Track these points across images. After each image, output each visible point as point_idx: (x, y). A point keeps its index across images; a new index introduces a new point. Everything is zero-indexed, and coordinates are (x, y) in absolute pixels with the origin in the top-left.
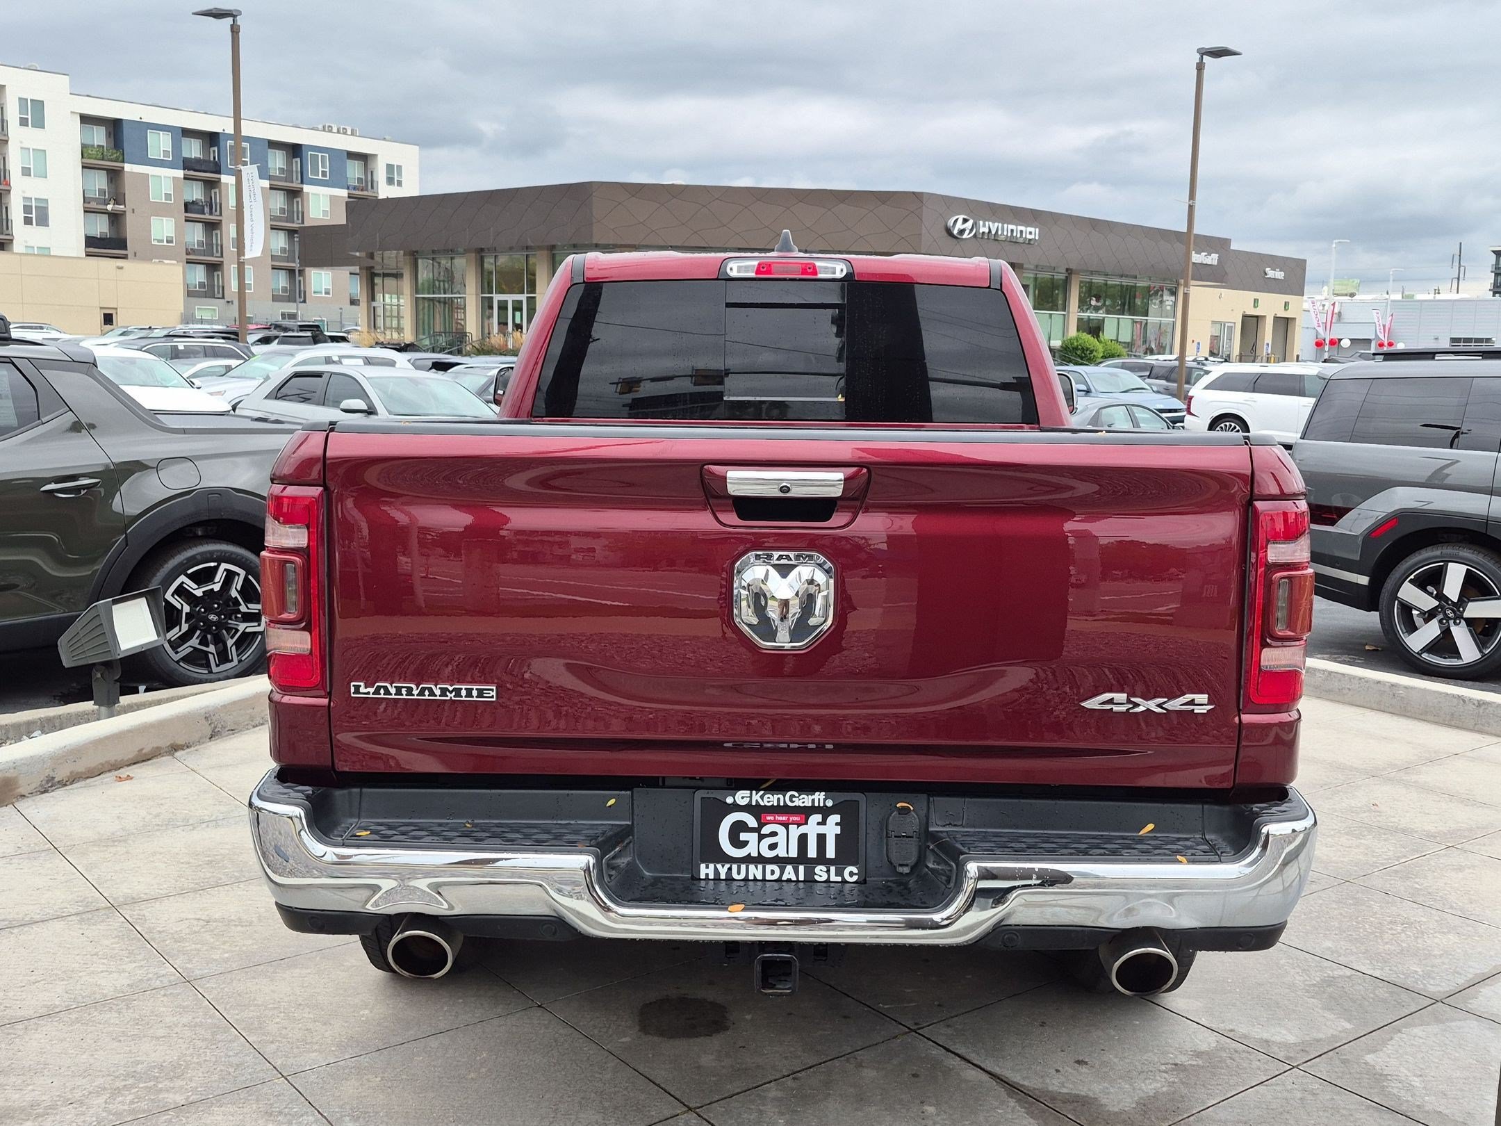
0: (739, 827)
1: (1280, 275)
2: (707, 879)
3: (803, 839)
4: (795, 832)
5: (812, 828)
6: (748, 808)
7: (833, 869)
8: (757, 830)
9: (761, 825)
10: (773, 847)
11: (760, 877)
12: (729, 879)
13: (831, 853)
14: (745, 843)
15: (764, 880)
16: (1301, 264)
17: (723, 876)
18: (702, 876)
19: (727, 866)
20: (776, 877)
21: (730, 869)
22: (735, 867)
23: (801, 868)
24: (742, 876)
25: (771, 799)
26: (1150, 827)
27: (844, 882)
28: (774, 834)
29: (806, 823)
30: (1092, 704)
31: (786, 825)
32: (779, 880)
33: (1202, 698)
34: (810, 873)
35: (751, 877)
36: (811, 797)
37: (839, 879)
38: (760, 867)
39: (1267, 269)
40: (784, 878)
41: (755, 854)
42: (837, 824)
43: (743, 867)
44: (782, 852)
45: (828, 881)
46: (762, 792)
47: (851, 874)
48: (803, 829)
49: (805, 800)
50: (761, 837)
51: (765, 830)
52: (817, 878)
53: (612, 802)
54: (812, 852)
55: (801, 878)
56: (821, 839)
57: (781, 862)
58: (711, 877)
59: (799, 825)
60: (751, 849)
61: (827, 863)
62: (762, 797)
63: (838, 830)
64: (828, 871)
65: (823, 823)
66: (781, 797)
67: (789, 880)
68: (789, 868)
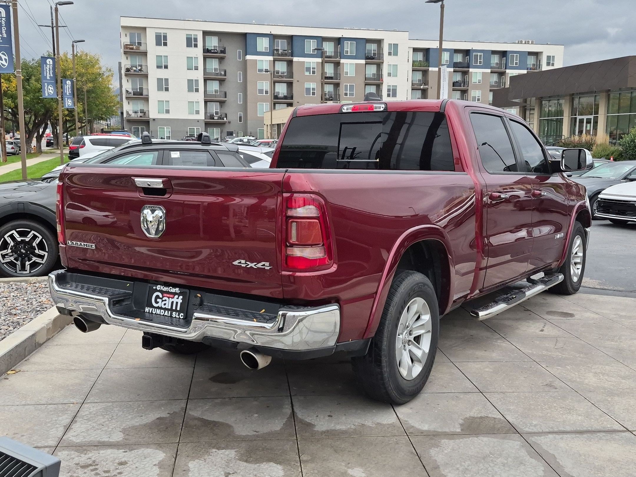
0: (157, 297)
2: (147, 312)
3: (172, 302)
4: (171, 300)
5: (175, 300)
6: (160, 291)
7: (177, 313)
8: (161, 298)
9: (163, 297)
10: (165, 304)
12: (152, 313)
13: (178, 309)
14: (158, 302)
15: (160, 315)
17: (150, 312)
18: (146, 311)
19: (152, 309)
20: (163, 314)
21: (152, 310)
22: (154, 309)
23: (169, 312)
24: (155, 313)
25: (165, 289)
26: (264, 310)
27: (179, 318)
28: (166, 300)
29: (174, 298)
30: (236, 263)
31: (169, 298)
32: (163, 315)
33: (267, 264)
34: (171, 314)
35: (157, 313)
36: (175, 289)
37: (178, 317)
38: (160, 310)
40: (165, 315)
41: (160, 306)
42: (181, 299)
43: (156, 309)
44: (166, 306)
45: (175, 317)
46: (163, 286)
47: (182, 316)
48: (173, 300)
49: (173, 290)
50: (163, 301)
51: (164, 299)
52: (173, 316)
53: (128, 285)
54: (174, 308)
55: (169, 315)
56: (177, 303)
57: (165, 309)
58: (148, 312)
59: (172, 298)
60: (159, 305)
61: (176, 310)
62: (163, 288)
63: (181, 301)
64: (176, 314)
65: (178, 298)
66: (168, 288)
67: (166, 316)
68: (167, 312)
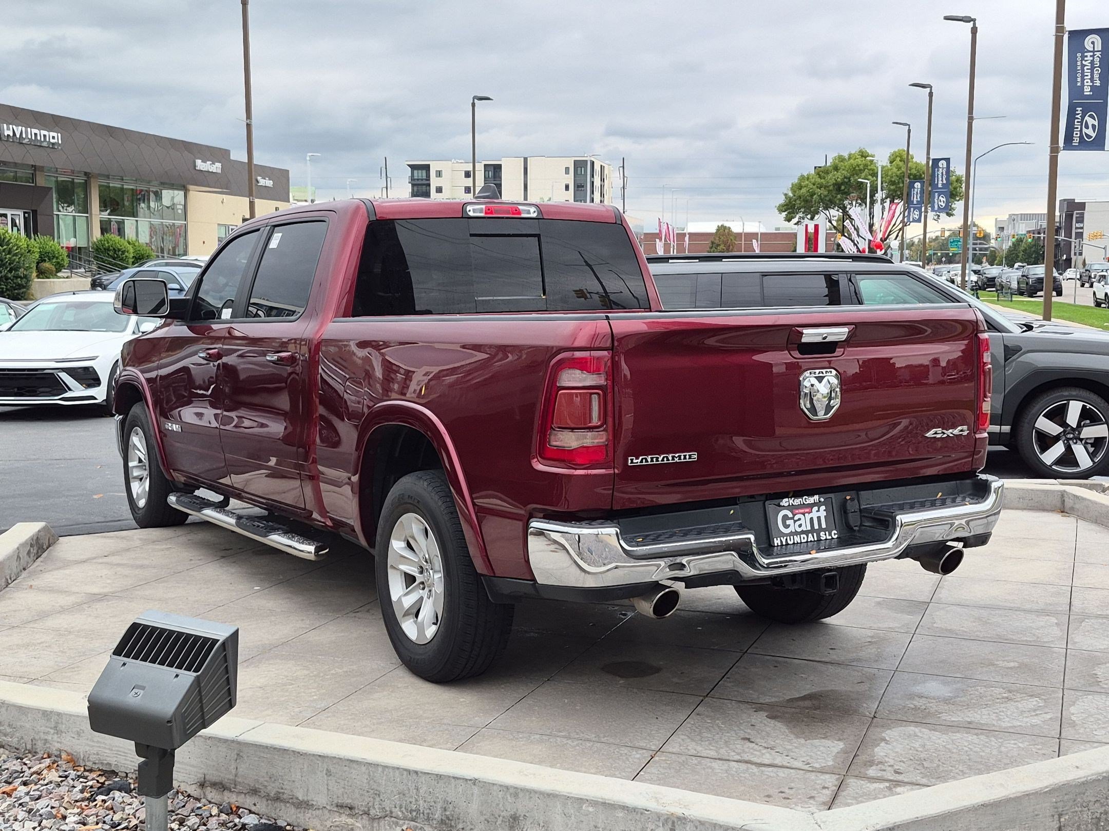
0: (785, 518)
1: (269, 183)
2: (778, 546)
3: (812, 519)
4: (808, 516)
5: (814, 514)
6: (791, 508)
7: (827, 533)
8: (792, 518)
9: (794, 515)
10: (800, 526)
11: (799, 542)
12: (787, 544)
13: (824, 526)
14: (789, 526)
15: (801, 543)
16: (285, 173)
17: (784, 543)
18: (776, 545)
19: (785, 538)
20: (805, 540)
21: (786, 539)
22: (788, 538)
23: (815, 534)
24: (792, 542)
25: (797, 501)
26: (940, 494)
27: (833, 538)
28: (799, 519)
29: (812, 512)
30: (930, 434)
31: (804, 514)
32: (807, 542)
33: (965, 427)
34: (818, 536)
35: (796, 542)
36: (813, 498)
37: (830, 537)
38: (799, 536)
39: (259, 178)
40: (809, 540)
42: (824, 510)
43: (792, 537)
44: (803, 528)
45: (826, 539)
46: (793, 499)
47: (835, 534)
48: (811, 515)
49: (811, 500)
50: (795, 521)
51: (796, 518)
52: (822, 538)
53: (732, 512)
54: (816, 527)
55: (816, 539)
56: (819, 518)
57: (806, 533)
58: (779, 544)
59: (809, 513)
61: (824, 530)
62: (793, 501)
63: (825, 514)
64: (825, 535)
65: (818, 511)
66: (801, 500)
67: (811, 541)
68: (810, 535)
